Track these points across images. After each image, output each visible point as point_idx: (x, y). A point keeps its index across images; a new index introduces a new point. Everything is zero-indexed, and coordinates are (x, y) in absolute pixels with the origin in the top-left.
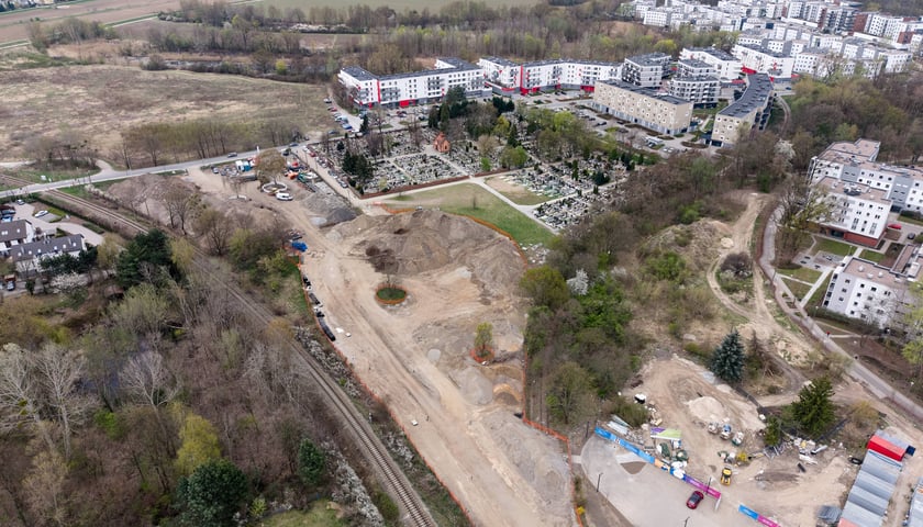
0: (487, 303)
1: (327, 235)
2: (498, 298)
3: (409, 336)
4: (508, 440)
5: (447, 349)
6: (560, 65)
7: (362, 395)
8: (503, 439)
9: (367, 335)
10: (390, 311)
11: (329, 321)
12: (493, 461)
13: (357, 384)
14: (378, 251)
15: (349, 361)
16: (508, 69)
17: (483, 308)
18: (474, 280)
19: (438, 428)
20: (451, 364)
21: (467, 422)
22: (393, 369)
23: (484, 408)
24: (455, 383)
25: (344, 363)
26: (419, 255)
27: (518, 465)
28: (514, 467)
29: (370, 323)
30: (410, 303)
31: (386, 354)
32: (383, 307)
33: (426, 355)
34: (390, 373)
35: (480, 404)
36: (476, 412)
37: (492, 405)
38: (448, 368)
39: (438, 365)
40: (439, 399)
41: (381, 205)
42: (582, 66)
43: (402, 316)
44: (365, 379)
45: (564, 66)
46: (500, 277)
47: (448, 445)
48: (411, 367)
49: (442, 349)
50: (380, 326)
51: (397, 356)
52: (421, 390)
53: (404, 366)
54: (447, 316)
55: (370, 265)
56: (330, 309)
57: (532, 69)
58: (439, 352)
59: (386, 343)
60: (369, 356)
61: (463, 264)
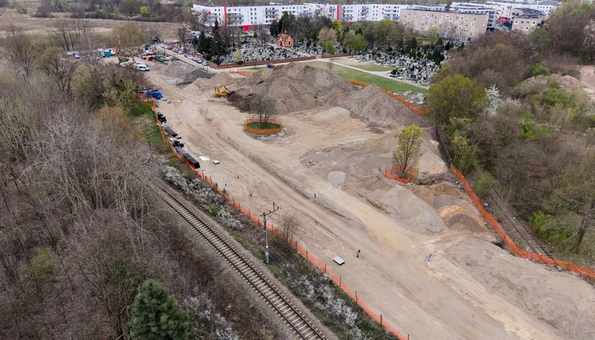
0: (378, 132)
1: (185, 89)
2: (389, 127)
3: (296, 163)
4: (515, 280)
5: (353, 170)
6: (367, 6)
7: (247, 227)
8: (502, 279)
9: (242, 164)
10: (265, 141)
11: (189, 149)
12: (502, 318)
13: (236, 212)
14: (241, 97)
15: (221, 187)
16: (328, 6)
17: (377, 136)
18: (353, 115)
19: (377, 267)
20: (365, 187)
21: (421, 258)
22: (283, 195)
23: (439, 238)
24: (379, 207)
25: (215, 189)
26: (287, 97)
27: (552, 324)
28: (544, 326)
29: (242, 152)
30: (287, 134)
31: (270, 180)
32: (256, 138)
33: (326, 179)
34: (280, 199)
35: (430, 232)
36: (430, 244)
37: (448, 233)
38: (363, 191)
39: (345, 188)
40: (363, 228)
41: (238, 72)
42: (384, 6)
43: (280, 144)
44: (246, 206)
45: (370, 6)
46: (384, 112)
47: (408, 293)
48: (309, 191)
49: (346, 169)
50: (255, 153)
51: (285, 182)
52: (331, 218)
53: (299, 192)
54: (337, 143)
55: (233, 108)
56: (191, 140)
57: (346, 6)
58: (343, 174)
59: (267, 169)
60: (247, 182)
61: (336, 105)
